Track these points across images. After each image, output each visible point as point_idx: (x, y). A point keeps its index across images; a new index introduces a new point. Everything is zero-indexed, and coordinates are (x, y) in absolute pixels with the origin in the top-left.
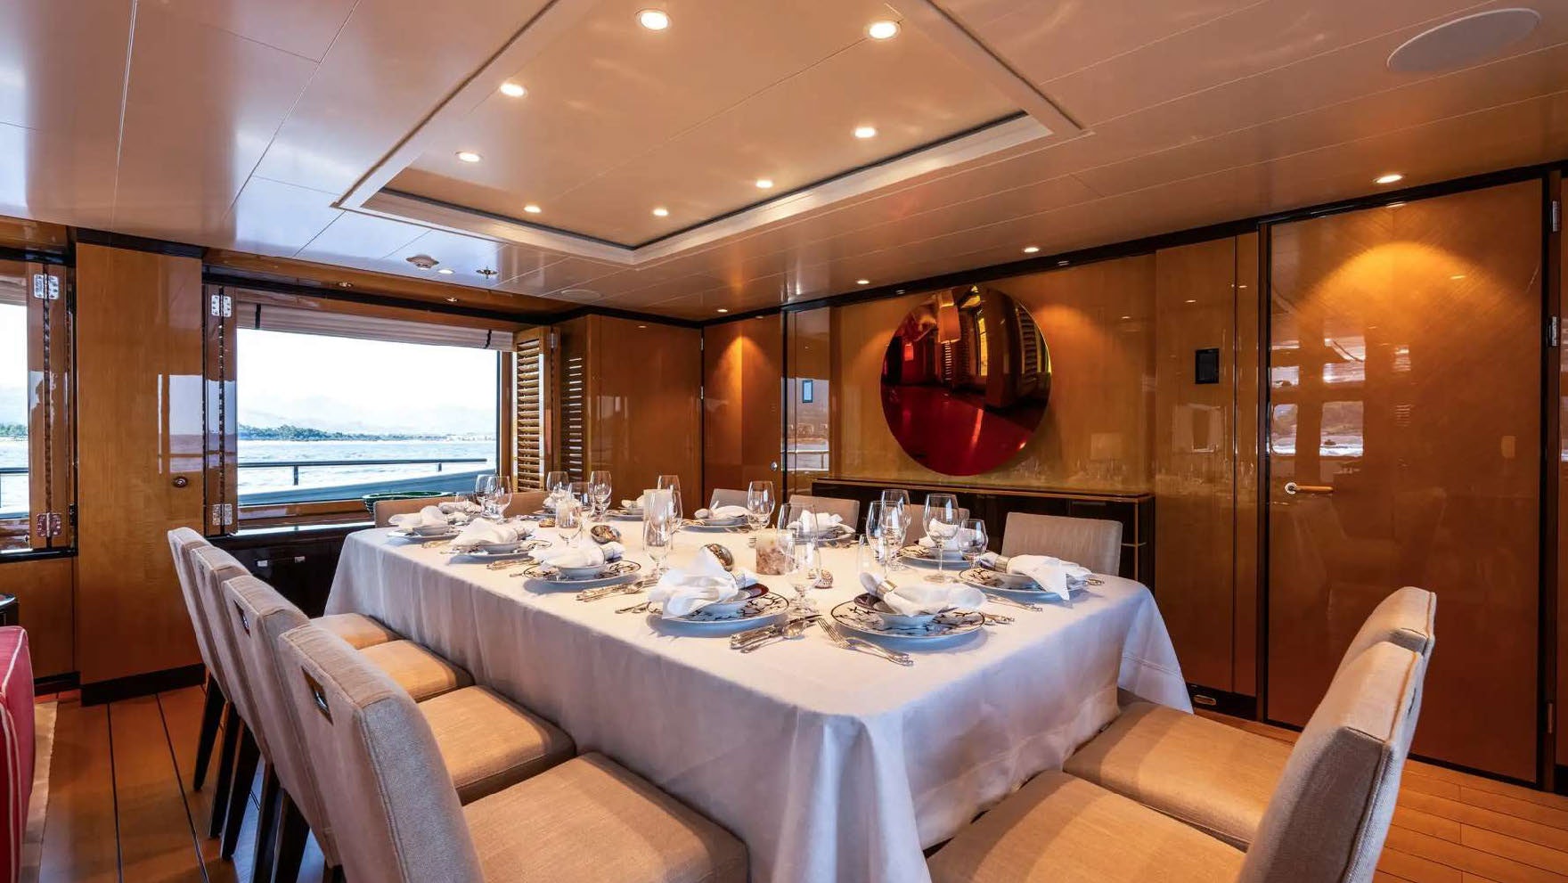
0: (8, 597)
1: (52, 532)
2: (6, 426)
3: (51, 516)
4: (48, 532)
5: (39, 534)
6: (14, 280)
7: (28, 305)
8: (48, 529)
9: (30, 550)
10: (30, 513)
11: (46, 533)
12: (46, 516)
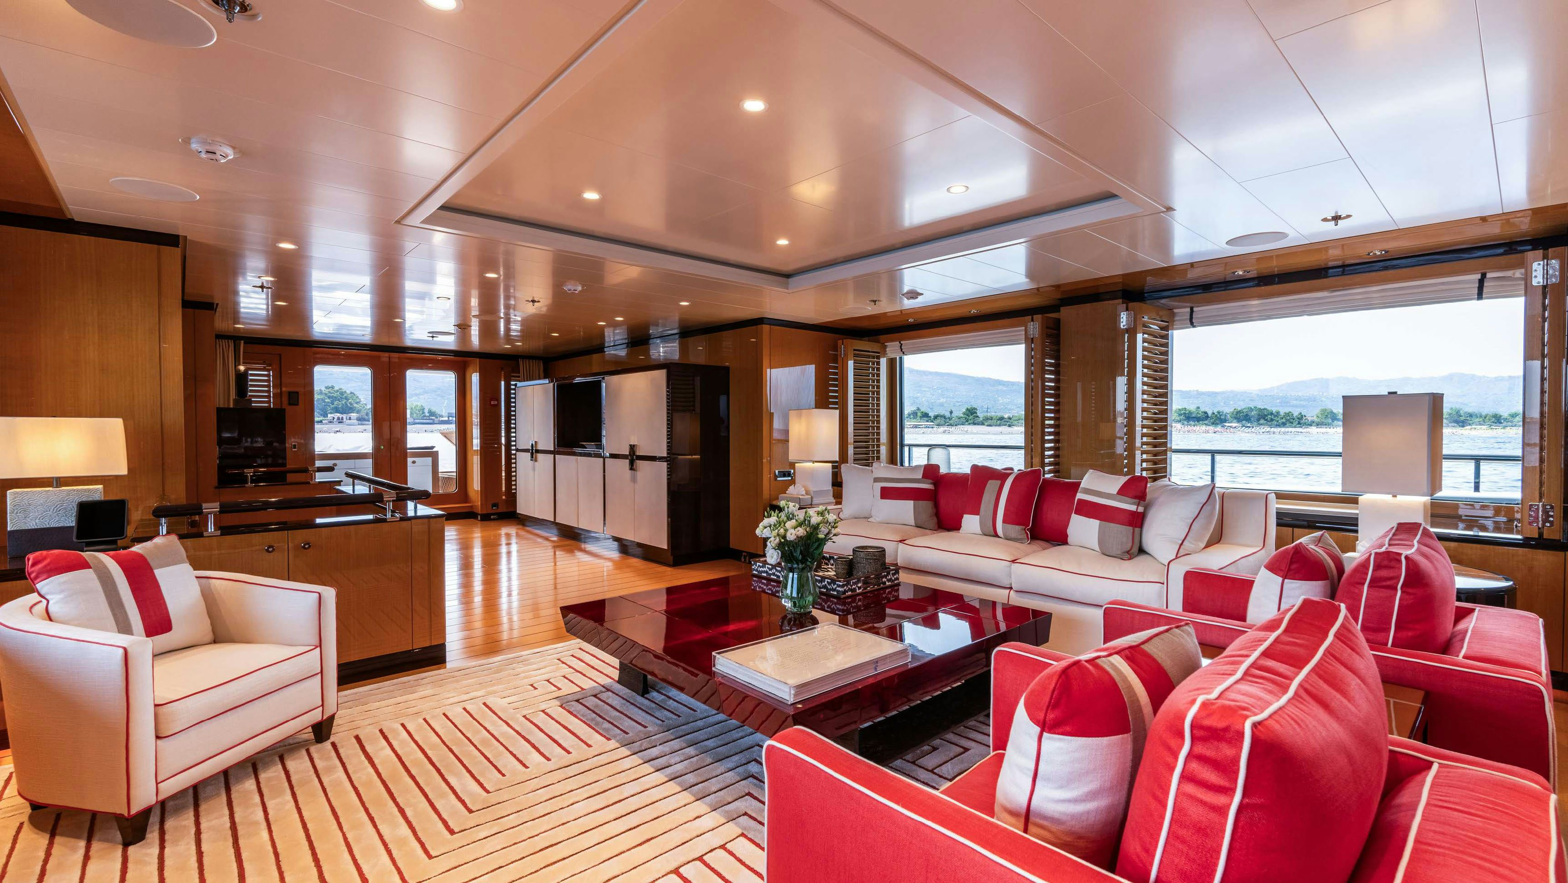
0: (1507, 580)
1: (1544, 522)
2: (1484, 414)
3: (1544, 506)
4: (1540, 523)
5: (1530, 523)
6: (1509, 273)
7: (1526, 295)
8: (1540, 519)
9: (1520, 537)
10: (1522, 500)
11: (1538, 523)
12: (1538, 505)
